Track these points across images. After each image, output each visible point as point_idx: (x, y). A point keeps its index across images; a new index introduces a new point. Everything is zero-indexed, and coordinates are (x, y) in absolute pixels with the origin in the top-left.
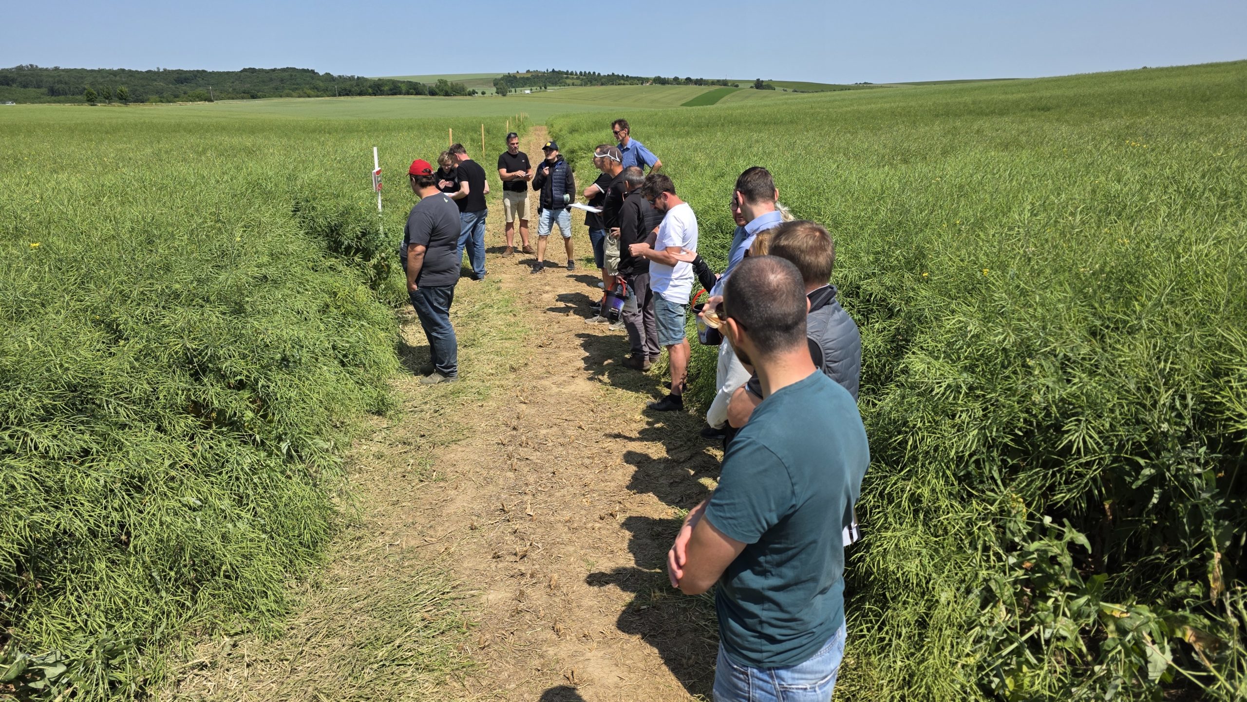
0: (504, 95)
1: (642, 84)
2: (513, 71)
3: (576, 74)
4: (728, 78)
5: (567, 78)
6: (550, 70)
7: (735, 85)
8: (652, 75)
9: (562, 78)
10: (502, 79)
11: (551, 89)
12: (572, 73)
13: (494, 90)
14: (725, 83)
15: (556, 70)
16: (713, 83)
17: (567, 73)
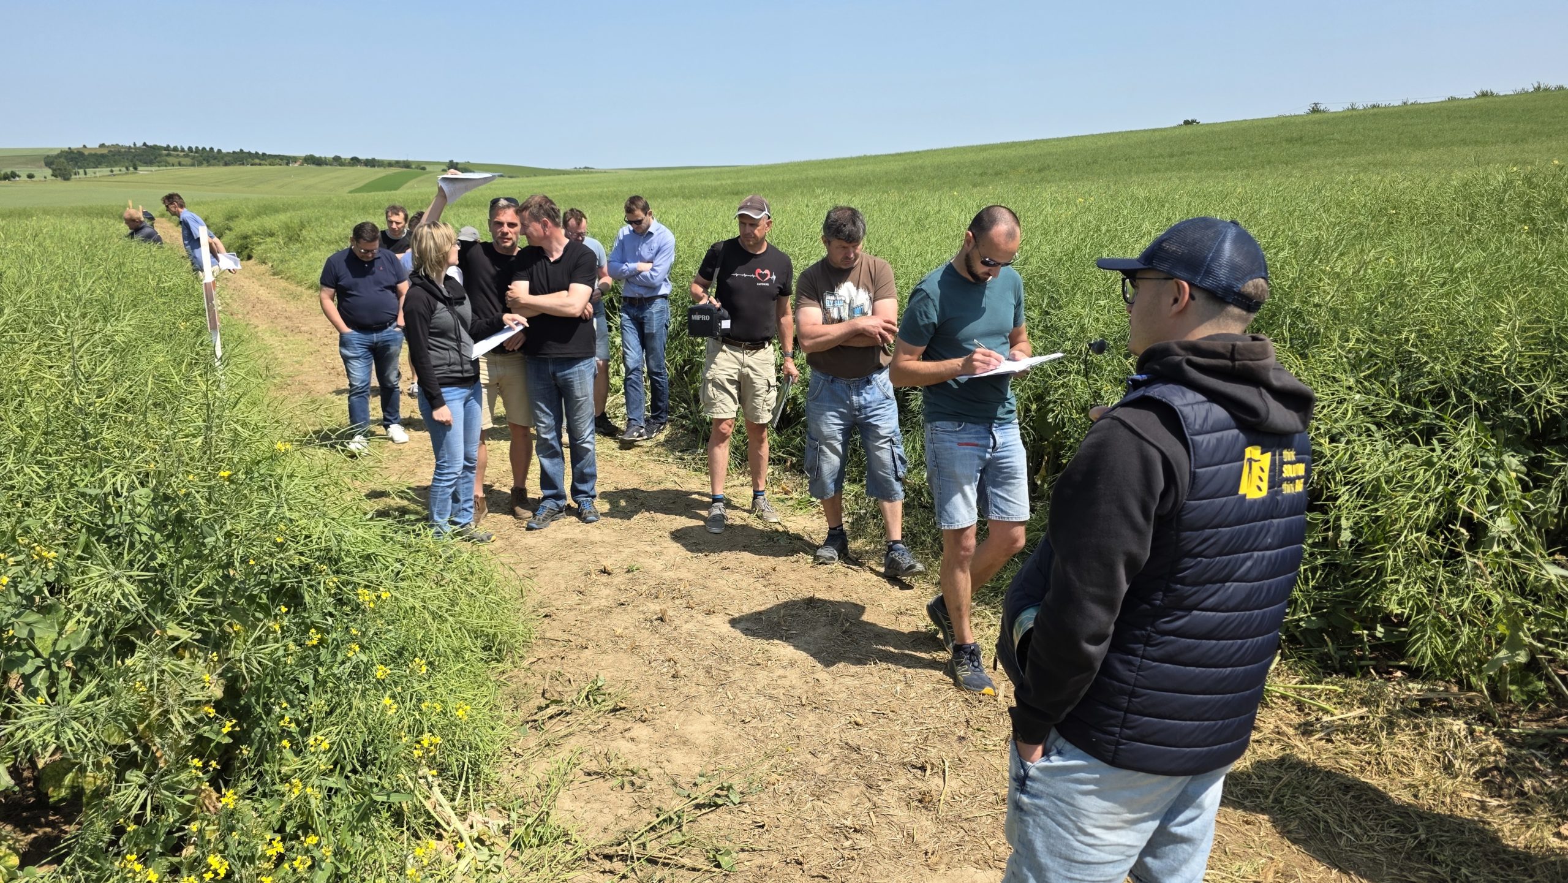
0: (66, 178)
1: (288, 164)
2: (76, 145)
3: (183, 150)
4: (411, 159)
5: (169, 155)
6: (139, 144)
7: (422, 167)
8: (302, 153)
9: (160, 155)
10: (59, 156)
11: (143, 170)
12: (175, 149)
13: (48, 172)
14: (407, 165)
15: (149, 143)
16: (390, 164)
17: (168, 148)
